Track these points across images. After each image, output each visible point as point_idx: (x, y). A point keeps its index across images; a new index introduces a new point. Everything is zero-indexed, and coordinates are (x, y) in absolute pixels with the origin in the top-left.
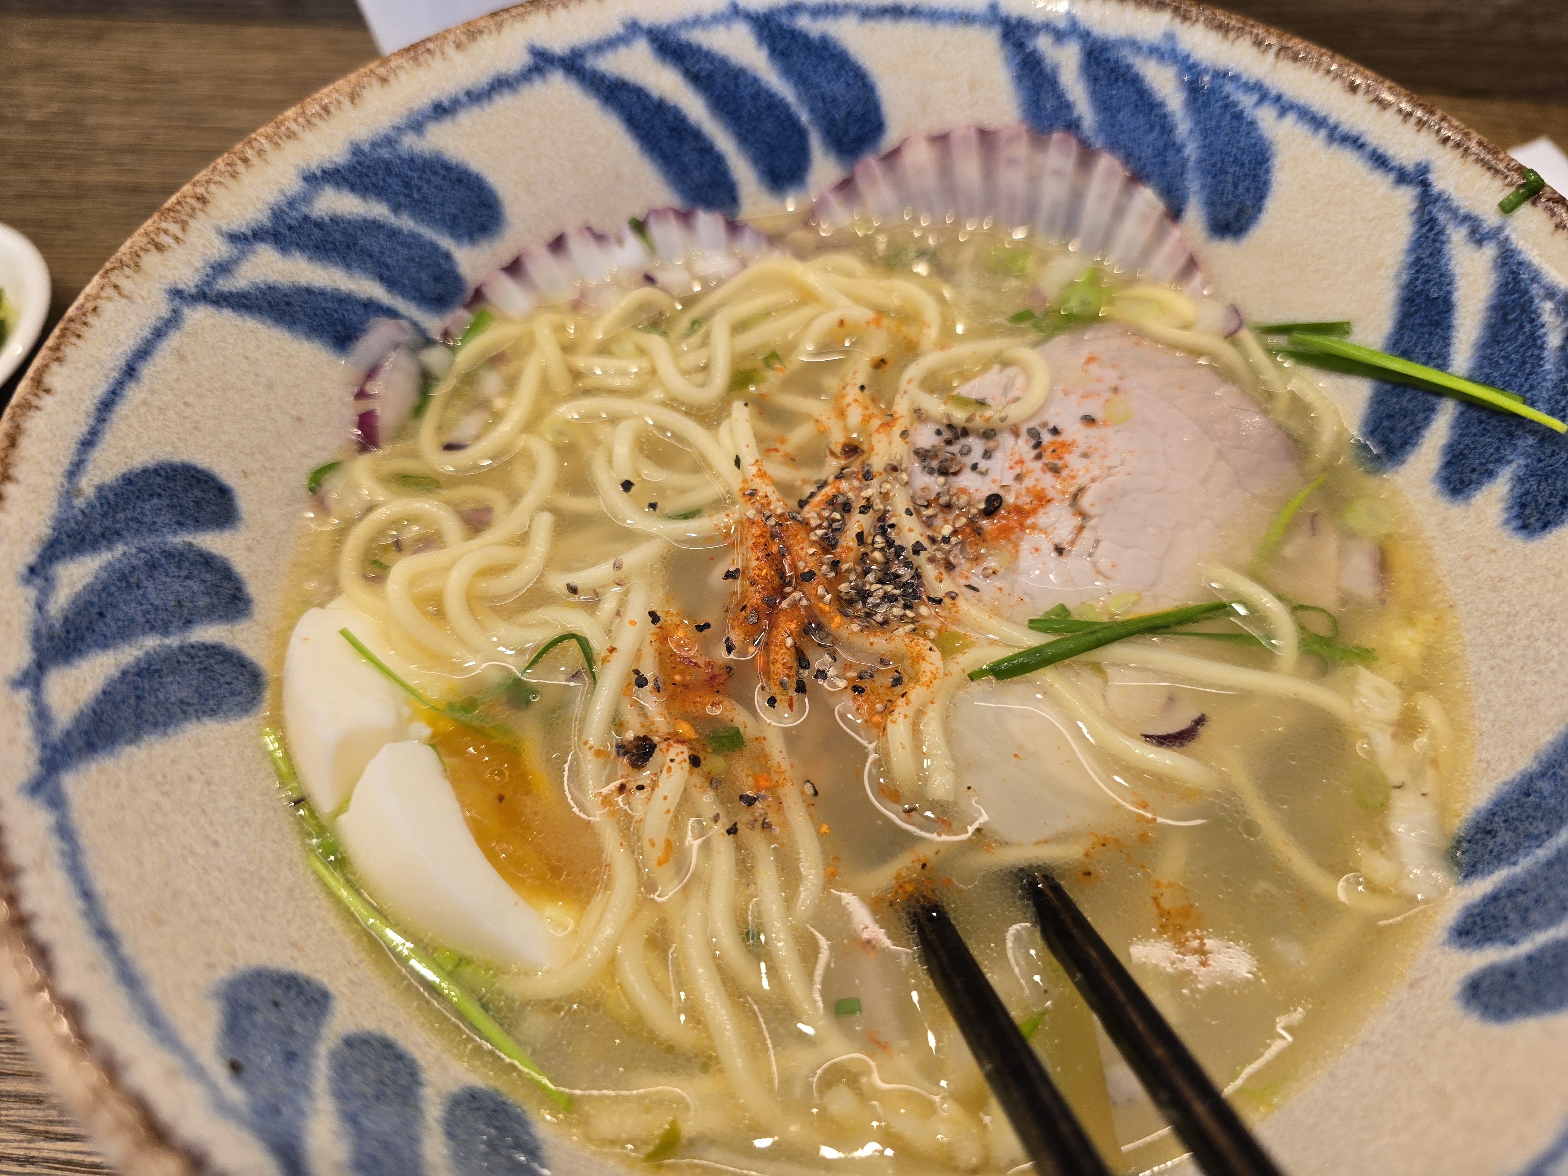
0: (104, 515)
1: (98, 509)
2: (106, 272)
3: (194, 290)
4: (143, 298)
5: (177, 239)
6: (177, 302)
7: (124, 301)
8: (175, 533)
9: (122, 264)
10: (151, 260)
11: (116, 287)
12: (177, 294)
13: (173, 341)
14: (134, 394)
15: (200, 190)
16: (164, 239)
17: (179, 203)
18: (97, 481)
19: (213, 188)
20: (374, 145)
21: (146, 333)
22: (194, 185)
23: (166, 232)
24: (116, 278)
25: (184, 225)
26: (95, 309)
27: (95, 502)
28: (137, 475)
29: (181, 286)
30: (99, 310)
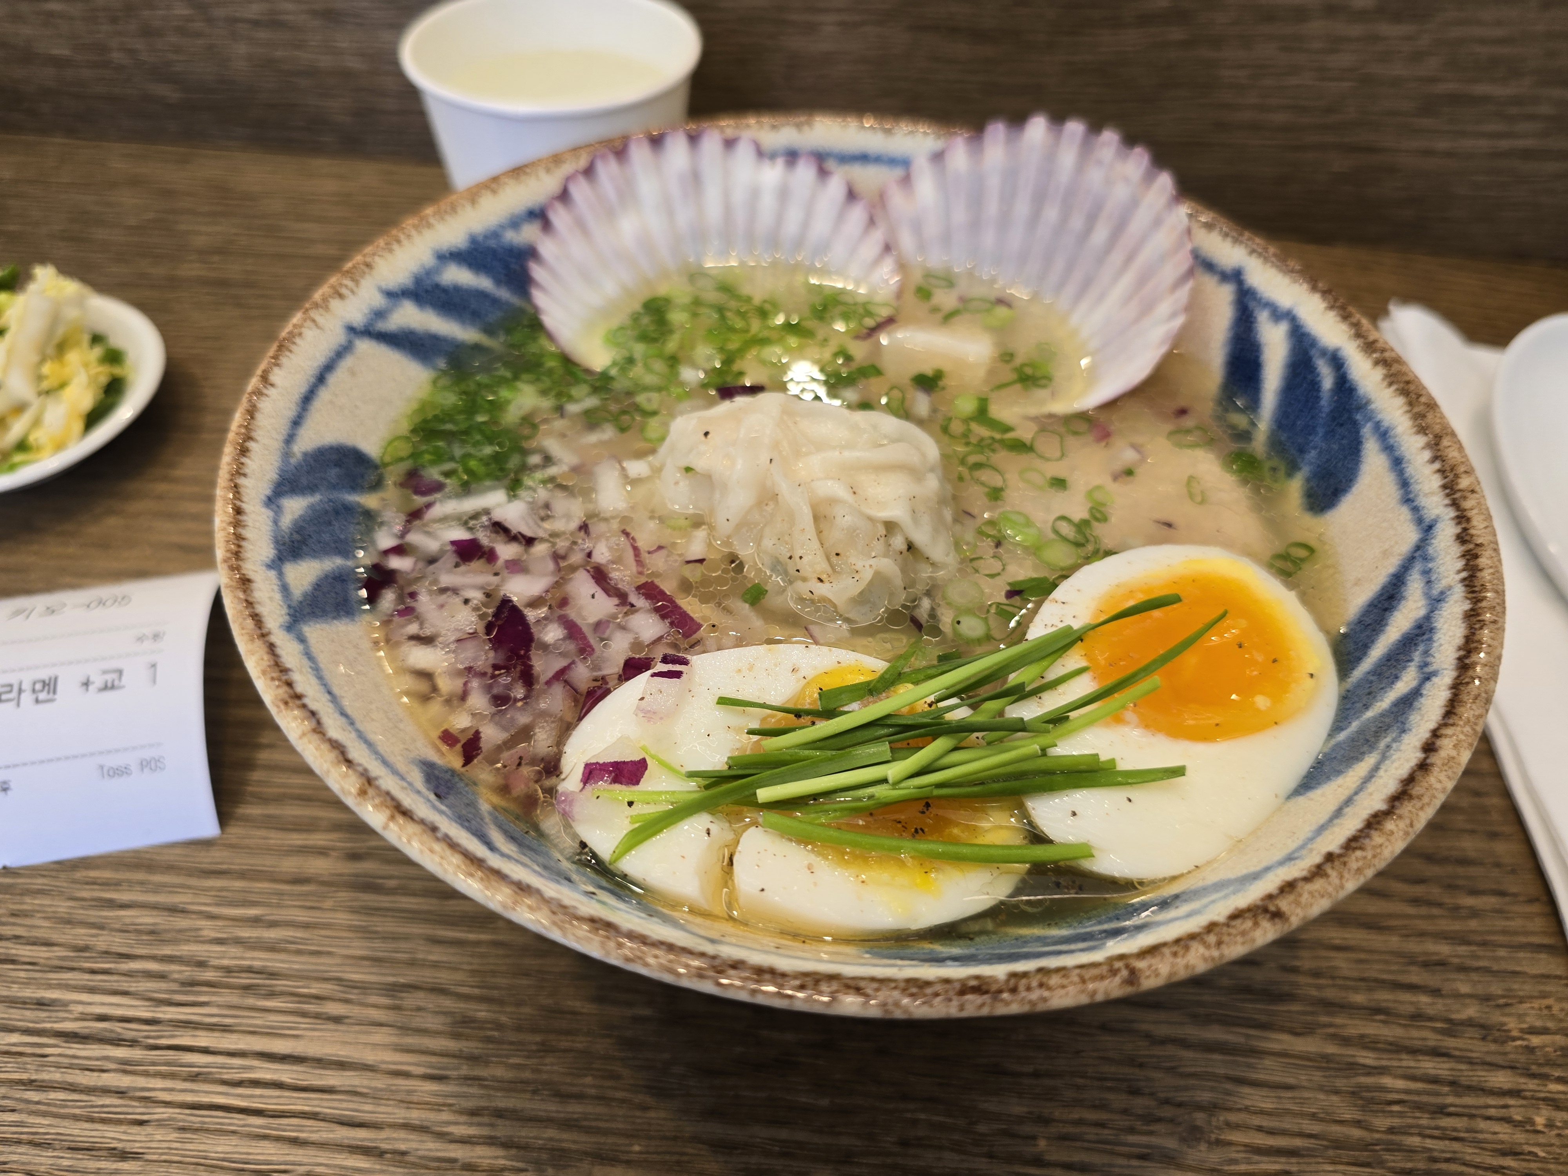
0: (308, 473)
1: (305, 468)
2: (307, 310)
3: (363, 329)
4: (331, 330)
5: (353, 292)
6: (352, 335)
7: (319, 331)
8: (349, 493)
9: (316, 306)
10: (335, 303)
11: (314, 321)
12: (352, 330)
13: (348, 362)
14: (324, 395)
15: (368, 260)
16: (344, 291)
17: (354, 267)
18: (303, 449)
19: (377, 259)
20: (486, 237)
21: (332, 354)
22: (364, 256)
23: (346, 286)
24: (313, 314)
25: (357, 282)
26: (300, 334)
27: (303, 463)
28: (326, 450)
29: (355, 325)
30: (303, 335)
